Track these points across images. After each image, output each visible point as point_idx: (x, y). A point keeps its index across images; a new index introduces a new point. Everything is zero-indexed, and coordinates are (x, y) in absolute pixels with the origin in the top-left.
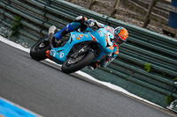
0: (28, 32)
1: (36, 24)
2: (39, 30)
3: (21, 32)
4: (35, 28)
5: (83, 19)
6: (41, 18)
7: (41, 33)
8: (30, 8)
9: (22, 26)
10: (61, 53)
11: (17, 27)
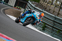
0: (48, 29)
1: (51, 26)
2: (52, 28)
3: (46, 29)
4: (50, 27)
5: (30, 10)
6: (52, 24)
7: (52, 29)
8: (49, 20)
9: (46, 27)
10: (23, 20)
11: (44, 27)
